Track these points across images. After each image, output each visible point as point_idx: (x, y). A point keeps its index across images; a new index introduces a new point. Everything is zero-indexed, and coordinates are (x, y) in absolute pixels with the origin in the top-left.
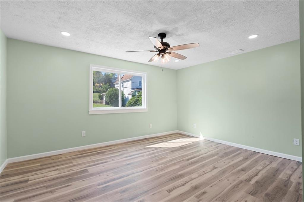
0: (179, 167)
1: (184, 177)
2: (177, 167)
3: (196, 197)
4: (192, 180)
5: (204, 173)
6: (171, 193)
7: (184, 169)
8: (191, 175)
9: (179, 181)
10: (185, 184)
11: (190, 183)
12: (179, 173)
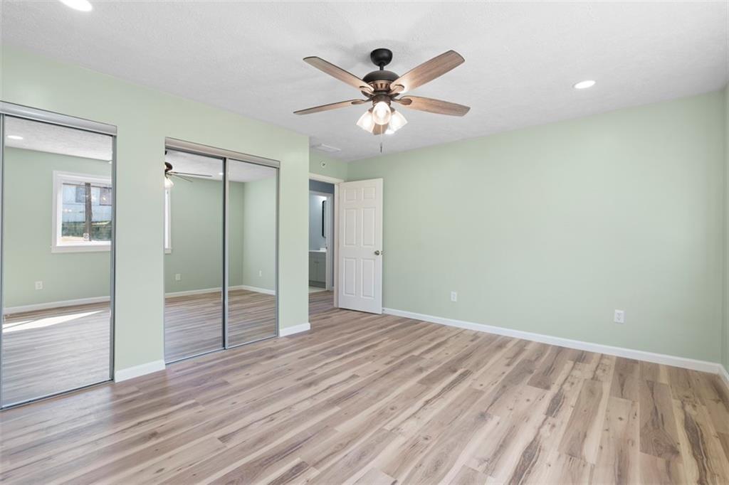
0: (336, 429)
1: (328, 400)
2: (344, 428)
3: (315, 374)
4: (311, 397)
5: (274, 416)
6: (352, 374)
7: (322, 421)
8: (311, 406)
9: (339, 392)
10: (327, 389)
11: (319, 391)
12: (337, 409)
